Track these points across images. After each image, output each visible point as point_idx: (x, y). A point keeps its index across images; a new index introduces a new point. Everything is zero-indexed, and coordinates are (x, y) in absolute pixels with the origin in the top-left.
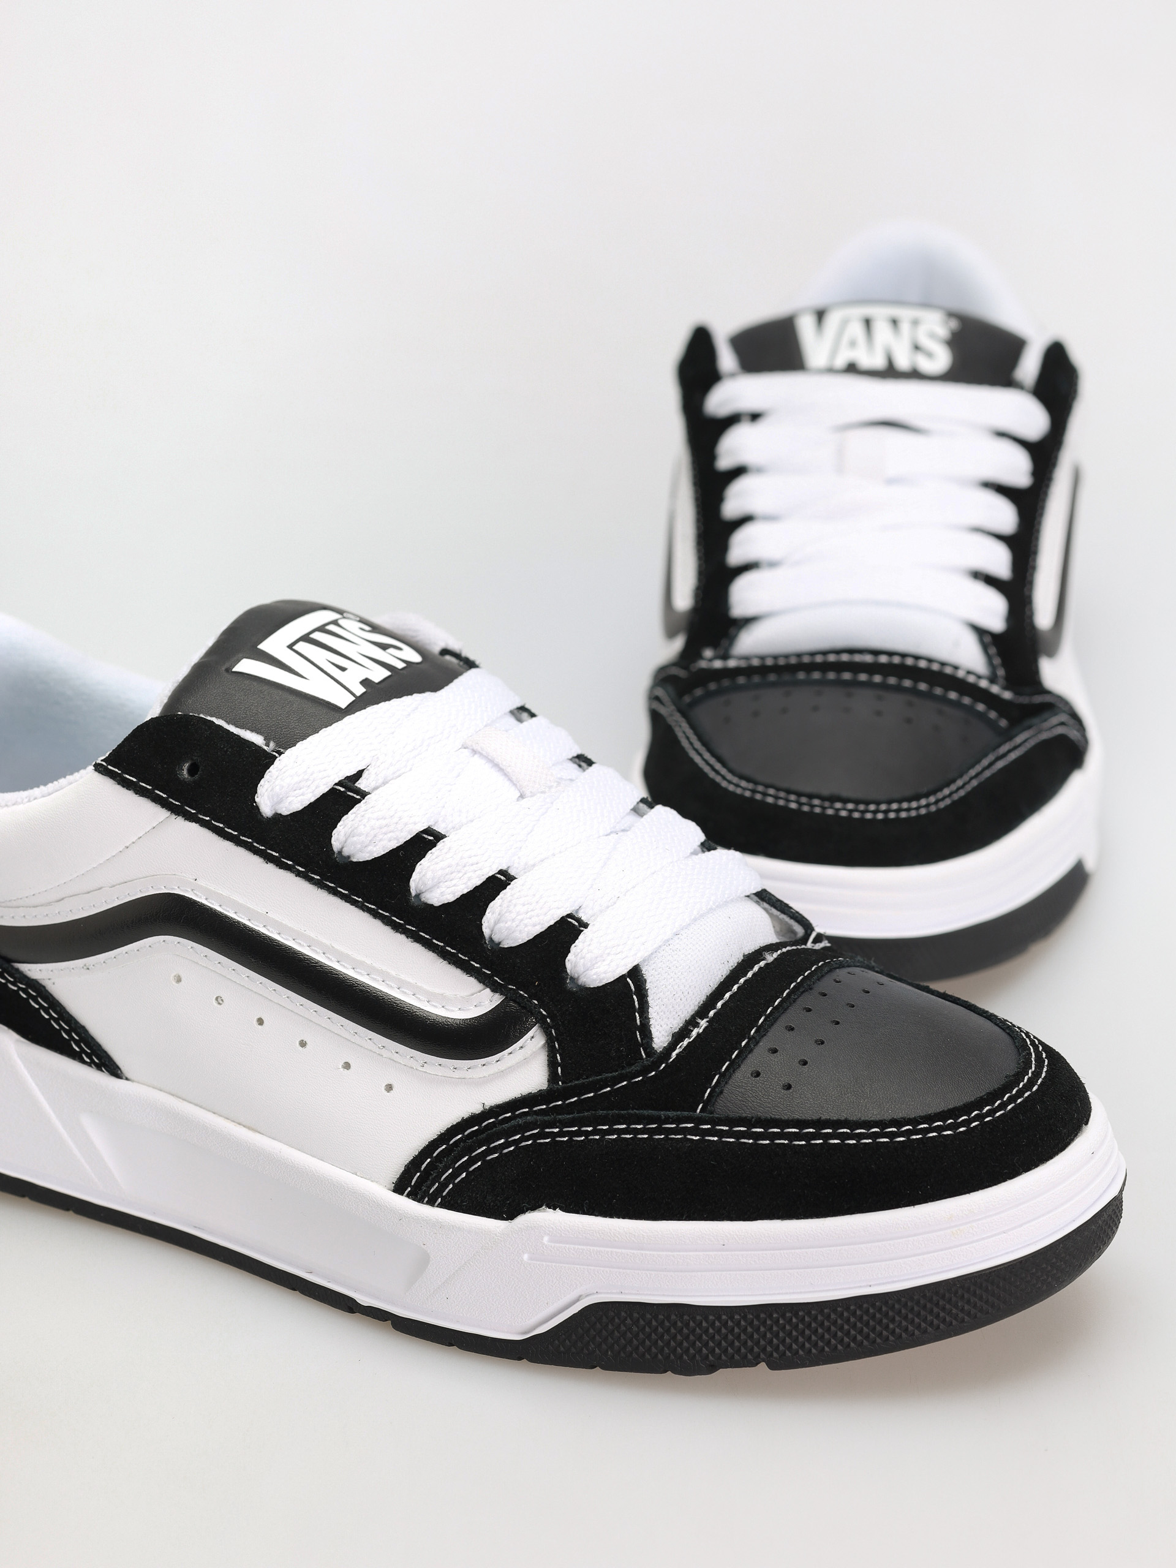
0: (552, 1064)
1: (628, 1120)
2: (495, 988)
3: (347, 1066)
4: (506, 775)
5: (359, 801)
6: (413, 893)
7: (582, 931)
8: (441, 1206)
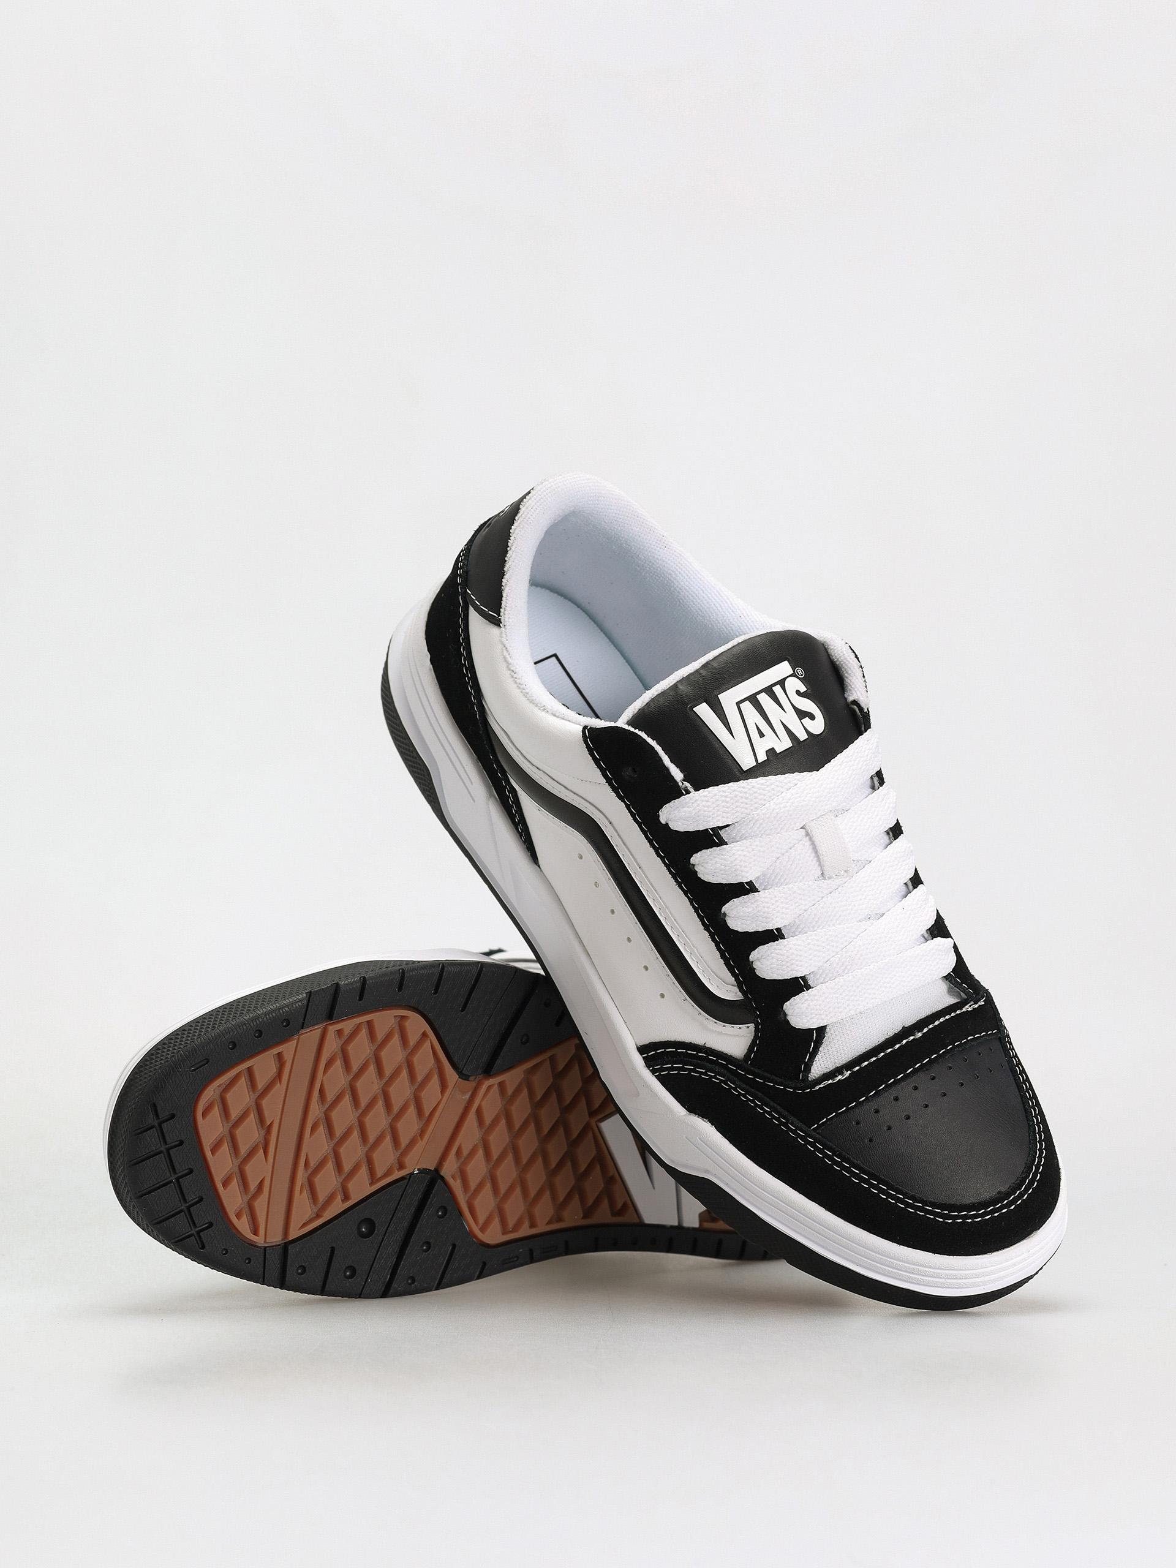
0: (750, 1049)
1: (773, 1109)
2: (741, 989)
3: (646, 968)
4: (819, 860)
5: (718, 845)
6: (722, 912)
7: (804, 991)
8: (656, 1077)
